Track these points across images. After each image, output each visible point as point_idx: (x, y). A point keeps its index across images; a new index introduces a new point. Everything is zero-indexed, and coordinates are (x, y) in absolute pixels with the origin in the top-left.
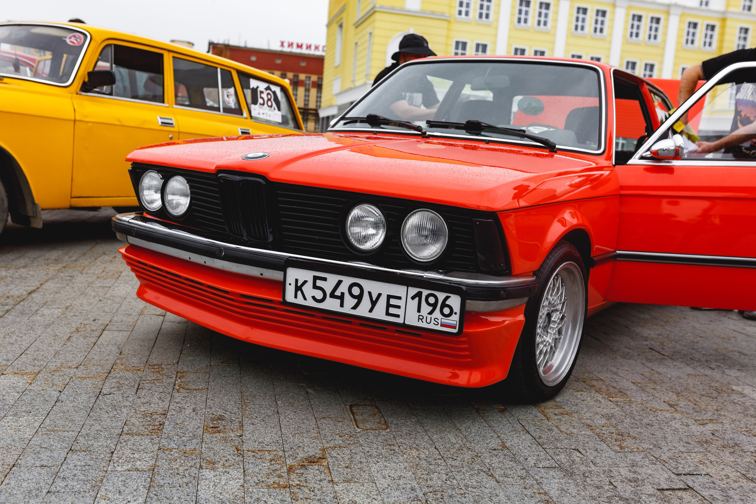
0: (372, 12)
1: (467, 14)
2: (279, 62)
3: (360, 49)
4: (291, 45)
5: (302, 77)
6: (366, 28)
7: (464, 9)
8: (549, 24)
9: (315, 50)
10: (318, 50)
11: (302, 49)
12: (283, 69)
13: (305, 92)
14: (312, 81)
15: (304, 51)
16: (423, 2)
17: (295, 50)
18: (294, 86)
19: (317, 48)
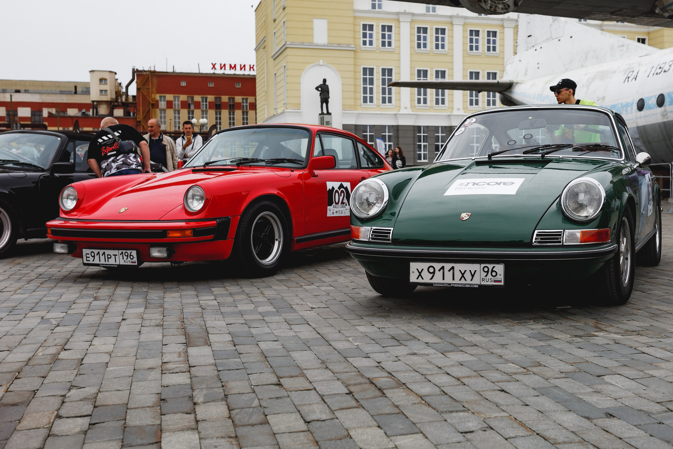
0: (284, 49)
1: (371, 43)
2: (211, 85)
3: (278, 79)
4: (223, 67)
5: (238, 99)
6: (282, 61)
7: (368, 40)
8: (446, 46)
9: (250, 70)
10: (254, 70)
11: (235, 69)
12: (217, 92)
13: (243, 115)
14: (250, 103)
15: (238, 72)
16: (329, 36)
17: (228, 71)
18: (230, 109)
19: (253, 68)
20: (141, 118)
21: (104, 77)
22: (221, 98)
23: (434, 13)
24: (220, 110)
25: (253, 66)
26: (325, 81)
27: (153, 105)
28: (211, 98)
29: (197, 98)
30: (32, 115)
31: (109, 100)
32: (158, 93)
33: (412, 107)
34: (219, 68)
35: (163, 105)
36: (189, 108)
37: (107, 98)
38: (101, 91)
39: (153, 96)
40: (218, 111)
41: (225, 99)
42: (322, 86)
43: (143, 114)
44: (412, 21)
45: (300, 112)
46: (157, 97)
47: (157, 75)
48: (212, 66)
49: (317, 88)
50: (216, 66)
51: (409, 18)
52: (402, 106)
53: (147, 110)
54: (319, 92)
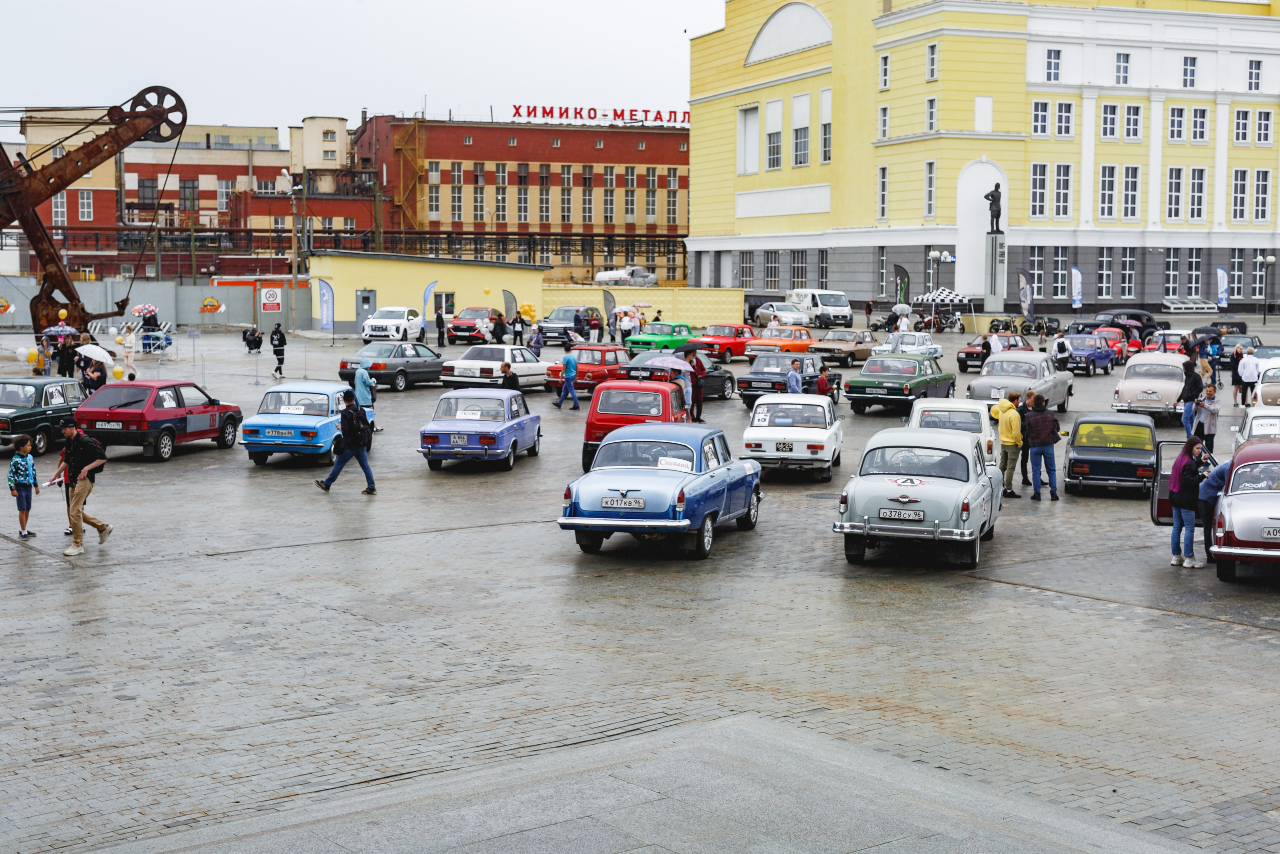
0: (930, 138)
1: (1044, 129)
2: (513, 143)
3: (896, 178)
4: (532, 111)
5: (556, 167)
6: (915, 154)
7: (1039, 124)
8: (1139, 132)
9: (576, 117)
10: (581, 117)
11: (552, 117)
12: (521, 155)
13: (563, 194)
14: (574, 174)
15: (555, 120)
16: (994, 121)
17: (539, 120)
18: (542, 184)
19: (580, 113)
20: (402, 199)
21: (330, 129)
22: (527, 165)
23: (1125, 85)
24: (525, 187)
25: (581, 109)
26: (998, 186)
27: (420, 177)
28: (512, 166)
29: (490, 166)
30: (139, 186)
31: (338, 167)
32: (427, 156)
33: (1096, 220)
34: (526, 114)
35: (434, 177)
36: (476, 182)
37: (335, 165)
38: (326, 152)
39: (419, 161)
40: (522, 187)
41: (534, 167)
42: (995, 194)
43: (404, 193)
44: (1099, 97)
45: (956, 230)
46: (426, 163)
47: (426, 126)
48: (514, 111)
49: (987, 197)
50: (520, 111)
51: (1095, 94)
52: (1083, 219)
53: (410, 187)
54: (989, 202)
